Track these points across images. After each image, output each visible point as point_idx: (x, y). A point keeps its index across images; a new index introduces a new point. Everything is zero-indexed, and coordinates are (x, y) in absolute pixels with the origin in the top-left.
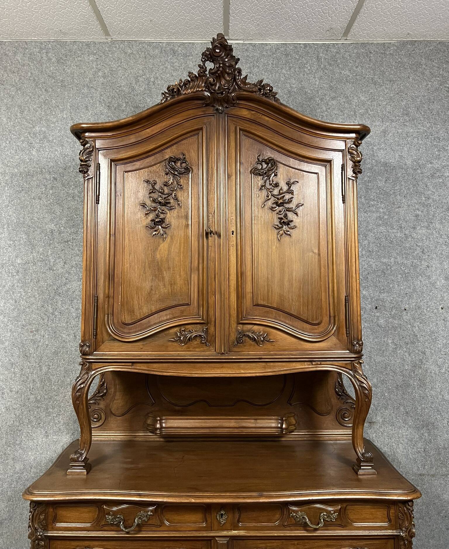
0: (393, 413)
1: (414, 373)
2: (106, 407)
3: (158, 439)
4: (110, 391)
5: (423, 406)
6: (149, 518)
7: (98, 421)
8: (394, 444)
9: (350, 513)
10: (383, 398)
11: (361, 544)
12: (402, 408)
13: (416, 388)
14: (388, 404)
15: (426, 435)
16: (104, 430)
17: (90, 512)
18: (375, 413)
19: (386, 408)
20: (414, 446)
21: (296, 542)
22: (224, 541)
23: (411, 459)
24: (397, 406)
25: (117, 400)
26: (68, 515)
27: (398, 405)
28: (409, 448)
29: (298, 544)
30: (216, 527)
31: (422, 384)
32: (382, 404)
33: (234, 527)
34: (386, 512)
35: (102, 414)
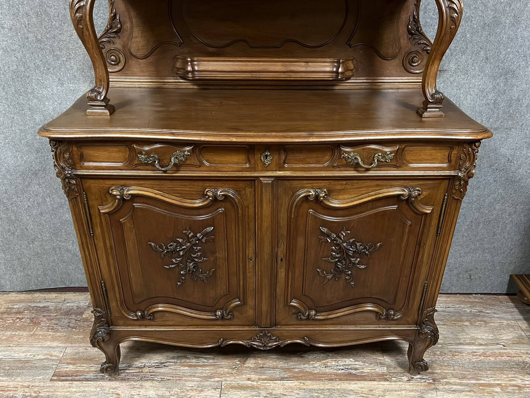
0: (471, 59)
1: (510, 7)
2: (123, 47)
3: (191, 87)
4: (125, 26)
5: (509, 50)
7: (117, 64)
8: (462, 96)
9: (408, 154)
10: (463, 40)
11: (413, 184)
12: (482, 53)
13: (507, 27)
14: (467, 48)
15: (502, 85)
16: (126, 75)
18: (449, 59)
19: (463, 53)
20: (484, 97)
21: (344, 182)
22: (269, 181)
23: (476, 111)
24: (477, 51)
25: (136, 37)
26: (96, 155)
27: (479, 49)
28: (478, 99)
29: (346, 184)
30: (260, 167)
31: (516, 21)
32: (459, 47)
33: (280, 168)
34: (447, 153)
35: (120, 56)
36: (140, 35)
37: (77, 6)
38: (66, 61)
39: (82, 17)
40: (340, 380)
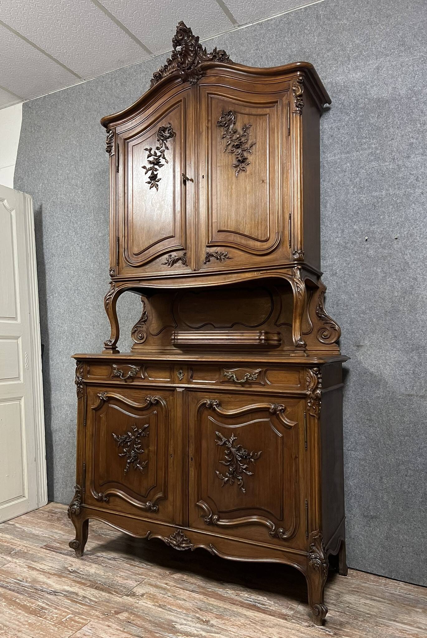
0: (381, 337)
1: (404, 299)
2: (147, 329)
3: (179, 352)
4: (149, 318)
5: (413, 330)
6: (137, 373)
7: (142, 339)
8: (381, 366)
9: (269, 376)
10: (371, 323)
12: (390, 332)
13: (406, 313)
14: (376, 329)
15: (416, 357)
16: (145, 345)
17: (106, 369)
18: (363, 337)
19: (374, 332)
20: (402, 368)
21: (230, 396)
22: (181, 390)
23: (398, 380)
24: (385, 331)
25: (153, 324)
26: (96, 371)
27: (386, 329)
28: (397, 369)
29: (231, 397)
30: (177, 381)
31: (413, 308)
32: (370, 329)
33: (188, 382)
34: (297, 377)
35: (144, 334)
36: (155, 322)
37: (108, 298)
38: (123, 341)
39: (108, 303)
40: (241, 606)
